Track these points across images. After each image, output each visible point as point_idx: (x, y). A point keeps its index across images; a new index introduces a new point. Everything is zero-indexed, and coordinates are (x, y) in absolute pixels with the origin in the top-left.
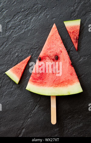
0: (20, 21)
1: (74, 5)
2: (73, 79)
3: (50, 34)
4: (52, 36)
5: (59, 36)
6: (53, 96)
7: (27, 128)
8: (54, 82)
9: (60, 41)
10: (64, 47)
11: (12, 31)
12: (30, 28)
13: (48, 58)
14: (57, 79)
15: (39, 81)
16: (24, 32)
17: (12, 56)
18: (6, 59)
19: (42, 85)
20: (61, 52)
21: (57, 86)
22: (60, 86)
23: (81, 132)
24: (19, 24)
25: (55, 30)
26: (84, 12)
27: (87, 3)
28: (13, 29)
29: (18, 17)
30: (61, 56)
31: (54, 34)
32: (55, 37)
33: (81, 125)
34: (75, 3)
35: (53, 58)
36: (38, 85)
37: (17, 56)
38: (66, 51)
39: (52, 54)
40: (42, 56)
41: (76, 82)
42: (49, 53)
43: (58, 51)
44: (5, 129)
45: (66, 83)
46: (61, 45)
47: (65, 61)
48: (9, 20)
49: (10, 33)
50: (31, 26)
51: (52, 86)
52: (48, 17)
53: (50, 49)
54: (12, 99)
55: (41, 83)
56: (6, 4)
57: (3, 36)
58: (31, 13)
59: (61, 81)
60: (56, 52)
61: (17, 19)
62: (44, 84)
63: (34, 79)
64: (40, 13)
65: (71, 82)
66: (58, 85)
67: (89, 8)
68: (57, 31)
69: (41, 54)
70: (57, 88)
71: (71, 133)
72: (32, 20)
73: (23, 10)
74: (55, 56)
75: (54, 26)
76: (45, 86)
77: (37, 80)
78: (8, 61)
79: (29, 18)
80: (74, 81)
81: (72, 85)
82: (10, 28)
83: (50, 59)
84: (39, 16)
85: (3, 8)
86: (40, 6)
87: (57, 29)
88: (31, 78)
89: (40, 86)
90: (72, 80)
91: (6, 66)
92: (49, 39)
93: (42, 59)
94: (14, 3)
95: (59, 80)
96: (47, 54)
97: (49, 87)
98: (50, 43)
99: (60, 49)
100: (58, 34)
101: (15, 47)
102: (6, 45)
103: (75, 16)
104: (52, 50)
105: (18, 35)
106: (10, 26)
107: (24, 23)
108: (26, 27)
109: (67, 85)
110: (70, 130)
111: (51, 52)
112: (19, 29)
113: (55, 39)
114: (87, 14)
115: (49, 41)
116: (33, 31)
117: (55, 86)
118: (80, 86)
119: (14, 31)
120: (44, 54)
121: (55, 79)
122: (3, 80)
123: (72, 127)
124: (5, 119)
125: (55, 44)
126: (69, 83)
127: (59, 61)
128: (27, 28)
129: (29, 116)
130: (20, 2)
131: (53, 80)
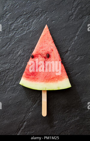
0: (22, 23)
1: (72, 9)
2: (63, 75)
3: (42, 34)
4: (44, 36)
5: (51, 36)
6: (44, 91)
7: (28, 121)
8: (45, 78)
9: (52, 41)
10: (55, 47)
11: (14, 32)
12: (31, 29)
13: (41, 56)
14: (48, 76)
15: (32, 77)
16: (26, 33)
17: (15, 55)
18: (9, 58)
19: (34, 81)
20: (52, 50)
21: (48, 82)
22: (51, 82)
23: (78, 125)
24: (22, 26)
25: (47, 31)
26: (81, 16)
27: (84, 7)
28: (16, 30)
29: (21, 20)
30: (52, 55)
31: (46, 34)
32: (47, 37)
33: (78, 118)
34: (73, 7)
35: (45, 56)
36: (31, 80)
37: (19, 55)
38: (57, 50)
39: (44, 53)
40: (35, 54)
41: (66, 78)
42: (41, 52)
43: (49, 50)
44: (8, 122)
45: (56, 79)
46: (52, 44)
47: (56, 59)
48: (12, 22)
49: (13, 34)
50: (32, 28)
51: (43, 81)
52: (48, 20)
53: (42, 48)
54: (14, 95)
55: (33, 78)
56: (10, 8)
57: (7, 37)
58: (32, 16)
59: (52, 77)
60: (48, 50)
61: (20, 21)
62: (36, 79)
63: (27, 75)
64: (41, 16)
65: (61, 78)
66: (49, 80)
67: (85, 12)
68: (49, 32)
69: (34, 53)
70: (48, 83)
71: (68, 125)
72: (33, 23)
73: (25, 13)
74: (47, 54)
75: (46, 27)
76: (37, 81)
77: (30, 76)
78: (11, 60)
79: (31, 21)
80: (63, 77)
81: (61, 81)
82: (13, 29)
83: (42, 57)
84: (40, 18)
85: (7, 12)
86: (40, 9)
87: (48, 30)
88: (24, 74)
89: (32, 81)
90: (61, 77)
91: (9, 64)
92: (41, 39)
93: (35, 57)
94: (16, 7)
95: (50, 76)
96: (39, 52)
97: (40, 82)
98: (42, 42)
99: (52, 48)
100: (49, 34)
101: (18, 47)
102: (9, 45)
103: (72, 19)
104: (43, 49)
105: (20, 36)
106: (13, 28)
107: (26, 25)
108: (27, 29)
109: (57, 81)
110: (68, 123)
111: (43, 51)
112: (21, 31)
113: (46, 39)
114: (83, 17)
115: (41, 41)
116: (34, 32)
117: (46, 82)
118: (69, 82)
119: (17, 32)
120: (37, 52)
121: (46, 75)
122: (6, 77)
123: (69, 120)
124: (8, 113)
125: (47, 43)
126: (59, 79)
127: (50, 58)
128: (29, 30)
129: (31, 110)
130: (23, 6)
131: (45, 76)
